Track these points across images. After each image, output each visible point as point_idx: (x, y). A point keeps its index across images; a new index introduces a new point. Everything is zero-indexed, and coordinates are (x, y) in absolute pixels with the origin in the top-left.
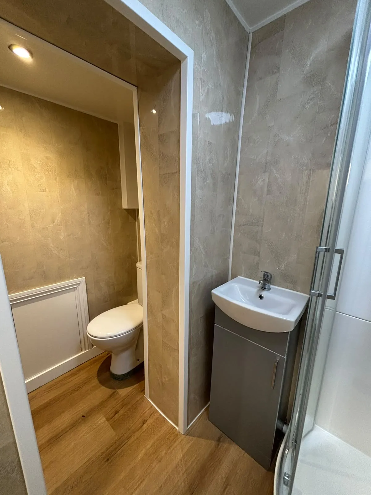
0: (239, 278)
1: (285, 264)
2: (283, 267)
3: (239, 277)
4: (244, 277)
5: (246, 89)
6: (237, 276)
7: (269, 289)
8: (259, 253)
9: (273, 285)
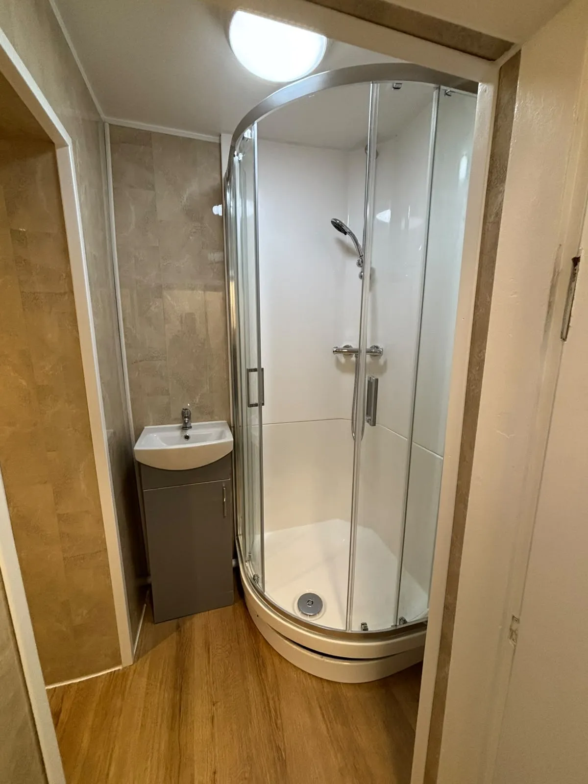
0: (147, 429)
1: (199, 397)
2: (197, 400)
3: (146, 427)
4: (153, 425)
5: (112, 199)
6: (143, 428)
7: (191, 427)
8: (168, 391)
9: (194, 422)
